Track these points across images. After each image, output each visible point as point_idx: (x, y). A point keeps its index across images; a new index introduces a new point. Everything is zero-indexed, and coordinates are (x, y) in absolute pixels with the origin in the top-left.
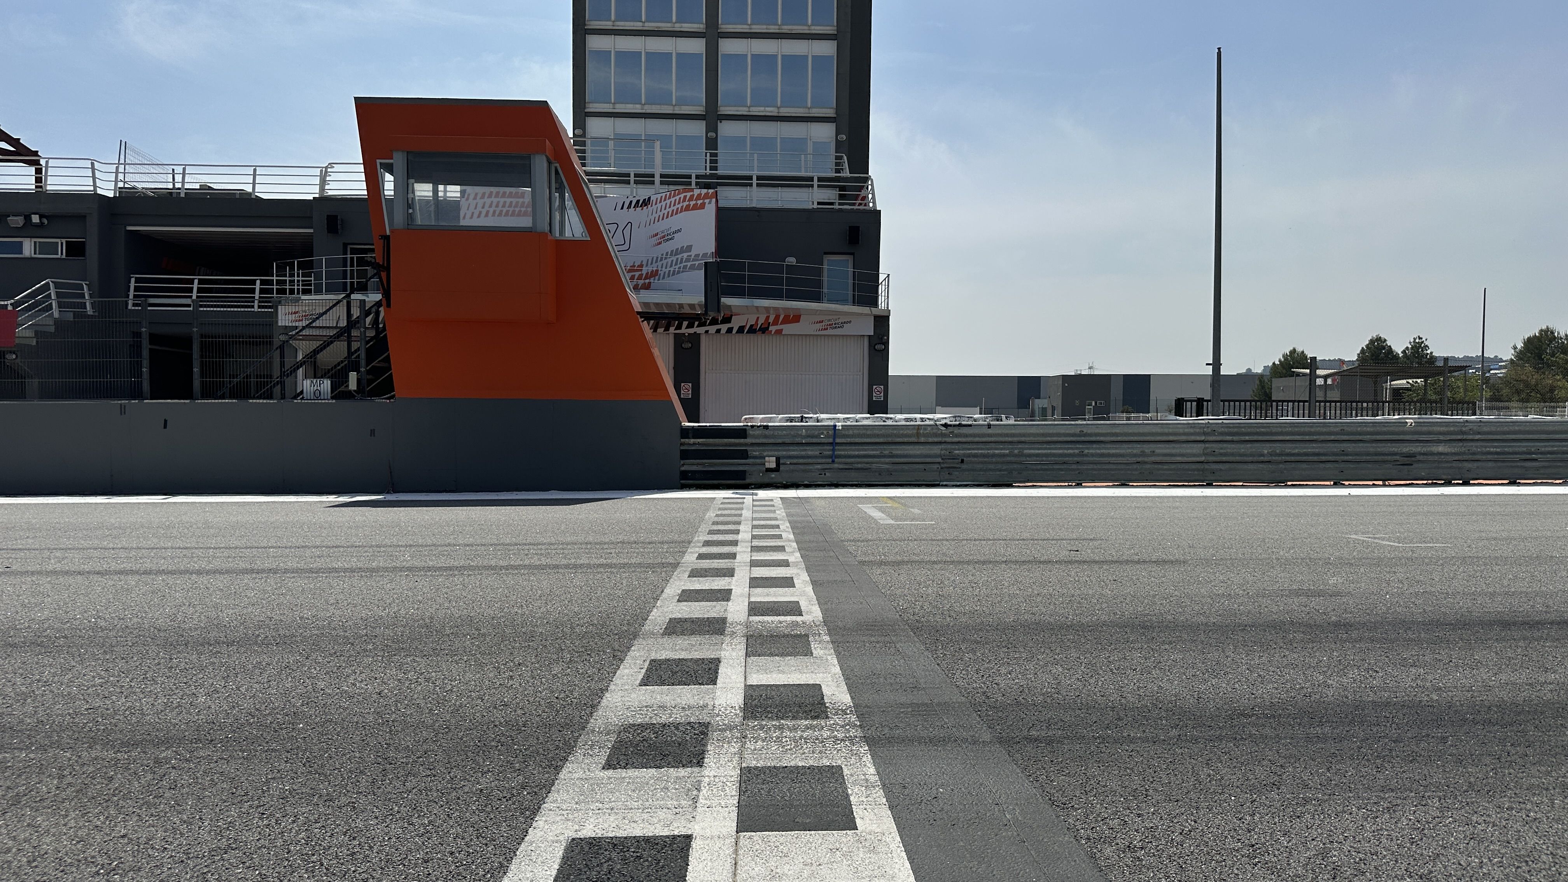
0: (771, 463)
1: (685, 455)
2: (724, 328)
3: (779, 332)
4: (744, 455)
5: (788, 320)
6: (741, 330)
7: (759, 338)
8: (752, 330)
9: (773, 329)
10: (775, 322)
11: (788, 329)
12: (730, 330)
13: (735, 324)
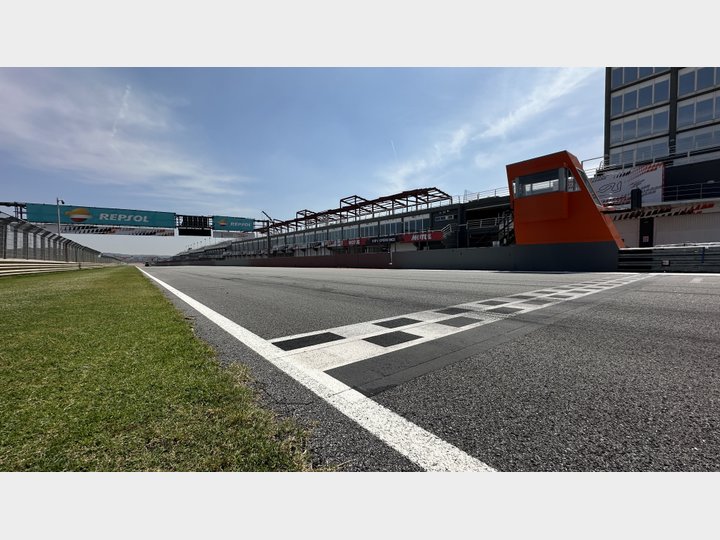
0: (667, 263)
1: (621, 260)
2: (666, 214)
3: (700, 213)
4: (651, 260)
5: (705, 207)
6: (676, 214)
7: (688, 216)
8: (683, 213)
9: (696, 212)
10: (698, 208)
11: (705, 211)
12: (670, 215)
13: (673, 212)
